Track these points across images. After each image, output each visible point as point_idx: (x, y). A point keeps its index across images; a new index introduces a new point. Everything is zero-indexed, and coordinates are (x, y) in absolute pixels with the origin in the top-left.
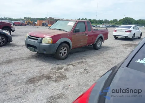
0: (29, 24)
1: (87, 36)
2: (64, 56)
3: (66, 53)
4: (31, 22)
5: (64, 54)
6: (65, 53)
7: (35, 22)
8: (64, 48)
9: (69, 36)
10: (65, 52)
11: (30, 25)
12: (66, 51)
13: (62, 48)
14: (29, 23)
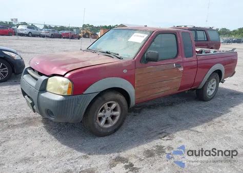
0: (87, 36)
1: (181, 69)
2: (110, 126)
3: (117, 118)
4: (89, 32)
5: (110, 119)
6: (113, 117)
7: (97, 33)
8: (110, 105)
9: (125, 71)
10: (115, 113)
11: (89, 37)
12: (118, 113)
13: (106, 105)
14: (87, 34)
